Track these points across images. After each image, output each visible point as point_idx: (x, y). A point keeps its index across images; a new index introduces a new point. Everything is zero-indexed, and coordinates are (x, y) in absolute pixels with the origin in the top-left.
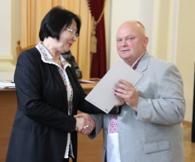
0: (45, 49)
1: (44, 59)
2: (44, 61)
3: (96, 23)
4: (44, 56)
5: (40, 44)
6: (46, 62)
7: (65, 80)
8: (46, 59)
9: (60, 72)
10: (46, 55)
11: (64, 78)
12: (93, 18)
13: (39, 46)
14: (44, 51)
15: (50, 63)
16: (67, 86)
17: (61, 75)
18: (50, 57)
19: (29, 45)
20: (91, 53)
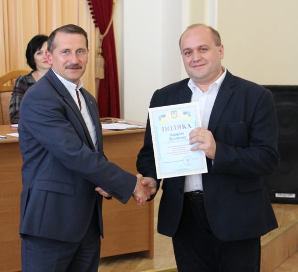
3: (102, 37)
12: (98, 29)
19: (8, 72)
20: (96, 79)
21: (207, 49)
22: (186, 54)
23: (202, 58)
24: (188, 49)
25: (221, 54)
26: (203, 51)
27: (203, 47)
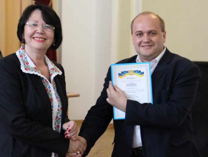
0: (26, 55)
1: (24, 69)
2: (24, 71)
4: (25, 65)
5: (22, 50)
6: (27, 72)
7: (51, 92)
8: (26, 69)
9: (45, 83)
10: (28, 63)
11: (49, 90)
13: (20, 52)
14: (26, 58)
15: (32, 73)
16: (52, 100)
17: (46, 86)
18: (32, 65)
21: (155, 34)
22: (137, 35)
23: (151, 40)
24: (140, 31)
25: (164, 39)
26: (152, 35)
27: (153, 32)
